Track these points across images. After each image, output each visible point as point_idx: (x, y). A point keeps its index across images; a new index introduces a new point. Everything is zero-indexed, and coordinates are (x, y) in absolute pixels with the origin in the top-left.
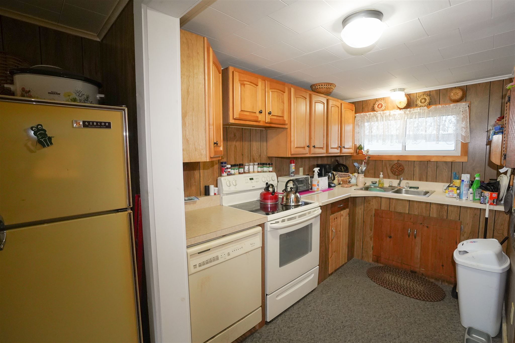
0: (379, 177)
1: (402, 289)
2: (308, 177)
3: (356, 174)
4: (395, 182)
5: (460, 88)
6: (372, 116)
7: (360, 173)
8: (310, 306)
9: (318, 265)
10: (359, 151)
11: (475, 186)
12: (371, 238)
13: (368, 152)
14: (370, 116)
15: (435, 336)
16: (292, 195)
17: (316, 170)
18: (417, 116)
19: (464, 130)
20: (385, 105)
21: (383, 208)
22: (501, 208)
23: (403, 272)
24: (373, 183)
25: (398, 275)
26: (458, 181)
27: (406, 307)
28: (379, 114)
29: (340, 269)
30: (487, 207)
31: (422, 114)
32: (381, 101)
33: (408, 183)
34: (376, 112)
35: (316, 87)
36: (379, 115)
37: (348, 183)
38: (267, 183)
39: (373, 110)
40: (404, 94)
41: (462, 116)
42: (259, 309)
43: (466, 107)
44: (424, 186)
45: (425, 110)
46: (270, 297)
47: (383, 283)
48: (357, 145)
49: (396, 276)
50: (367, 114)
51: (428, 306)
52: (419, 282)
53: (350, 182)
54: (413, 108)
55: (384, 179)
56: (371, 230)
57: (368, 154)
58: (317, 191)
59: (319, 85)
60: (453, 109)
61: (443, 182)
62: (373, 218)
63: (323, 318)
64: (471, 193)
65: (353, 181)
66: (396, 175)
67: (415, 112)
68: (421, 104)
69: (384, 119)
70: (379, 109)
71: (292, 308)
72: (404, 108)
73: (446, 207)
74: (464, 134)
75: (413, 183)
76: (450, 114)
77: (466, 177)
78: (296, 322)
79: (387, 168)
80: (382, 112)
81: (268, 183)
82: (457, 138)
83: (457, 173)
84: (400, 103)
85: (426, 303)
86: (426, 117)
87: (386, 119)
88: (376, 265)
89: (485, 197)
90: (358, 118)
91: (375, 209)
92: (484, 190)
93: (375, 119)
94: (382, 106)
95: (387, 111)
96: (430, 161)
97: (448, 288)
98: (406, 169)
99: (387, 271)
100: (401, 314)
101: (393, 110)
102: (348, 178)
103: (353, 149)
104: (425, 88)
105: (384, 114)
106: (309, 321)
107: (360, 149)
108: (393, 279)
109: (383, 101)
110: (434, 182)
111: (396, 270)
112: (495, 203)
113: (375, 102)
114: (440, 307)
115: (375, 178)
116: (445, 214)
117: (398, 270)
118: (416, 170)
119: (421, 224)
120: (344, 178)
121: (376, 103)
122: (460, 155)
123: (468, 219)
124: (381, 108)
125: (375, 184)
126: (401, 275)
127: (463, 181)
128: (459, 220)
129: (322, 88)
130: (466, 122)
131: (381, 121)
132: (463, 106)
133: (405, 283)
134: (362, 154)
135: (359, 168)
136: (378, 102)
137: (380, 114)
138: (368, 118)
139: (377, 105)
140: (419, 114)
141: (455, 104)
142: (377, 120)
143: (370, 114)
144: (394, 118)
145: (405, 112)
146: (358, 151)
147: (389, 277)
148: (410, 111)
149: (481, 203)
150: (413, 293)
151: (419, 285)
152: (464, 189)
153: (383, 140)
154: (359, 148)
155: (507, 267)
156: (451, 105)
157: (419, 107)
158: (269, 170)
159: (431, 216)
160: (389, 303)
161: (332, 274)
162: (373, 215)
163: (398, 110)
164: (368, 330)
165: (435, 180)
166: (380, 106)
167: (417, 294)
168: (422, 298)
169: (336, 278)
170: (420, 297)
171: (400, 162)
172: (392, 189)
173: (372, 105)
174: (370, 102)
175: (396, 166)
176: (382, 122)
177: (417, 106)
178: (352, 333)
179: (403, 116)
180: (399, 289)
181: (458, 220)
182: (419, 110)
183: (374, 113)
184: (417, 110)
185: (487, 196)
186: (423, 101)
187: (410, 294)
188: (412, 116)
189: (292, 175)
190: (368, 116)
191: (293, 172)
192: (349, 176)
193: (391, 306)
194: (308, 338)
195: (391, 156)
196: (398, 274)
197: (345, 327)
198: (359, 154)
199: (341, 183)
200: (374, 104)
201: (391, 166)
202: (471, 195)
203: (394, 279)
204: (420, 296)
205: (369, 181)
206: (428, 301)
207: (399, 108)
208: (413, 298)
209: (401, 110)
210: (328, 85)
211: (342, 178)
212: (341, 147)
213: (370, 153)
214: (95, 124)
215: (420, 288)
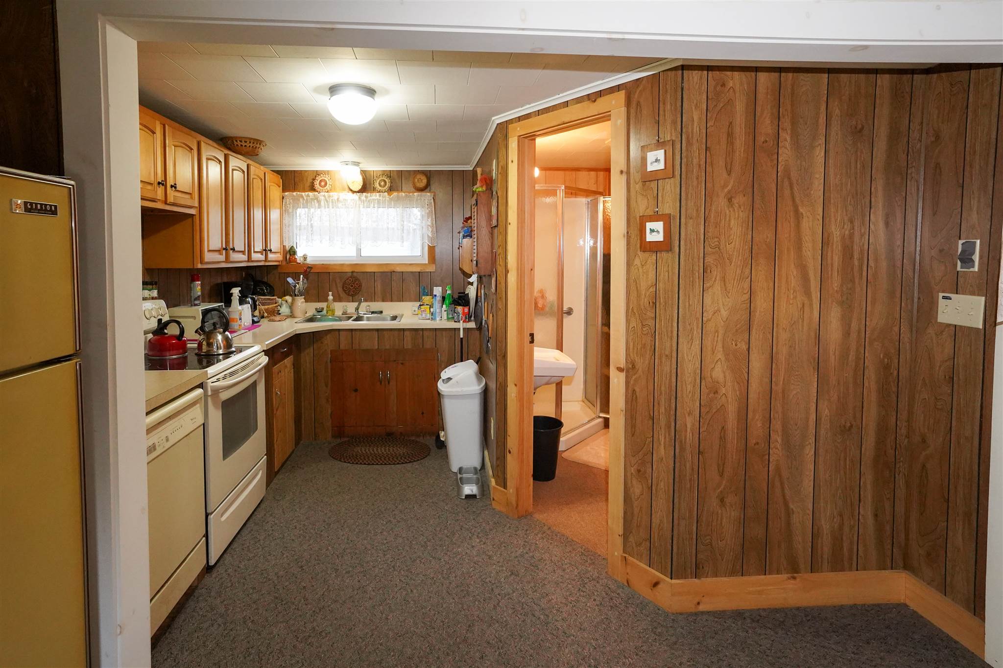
0: (326, 300)
1: (383, 459)
2: (222, 305)
3: (288, 298)
4: (351, 307)
5: (423, 173)
6: (312, 199)
7: (298, 296)
8: (266, 523)
9: (265, 455)
10: (291, 257)
11: (447, 302)
12: (327, 400)
13: (305, 258)
14: (308, 198)
15: (431, 491)
16: (218, 336)
17: (236, 291)
18: (376, 205)
19: (430, 229)
20: (331, 184)
21: (342, 347)
22: (472, 325)
23: (377, 438)
24: (319, 310)
25: (372, 445)
26: (428, 298)
27: (394, 476)
28: (321, 196)
29: (287, 462)
30: (461, 325)
31: (382, 202)
32: (324, 176)
33: (369, 306)
34: (317, 193)
35: (235, 142)
36: (323, 198)
37: (275, 315)
38: (160, 321)
39: (313, 189)
40: (359, 170)
41: (427, 211)
42: (203, 540)
43: (431, 199)
44: (390, 308)
45: (385, 197)
46: (213, 516)
47: (356, 460)
48: (287, 247)
49: (370, 446)
50: (303, 194)
51: (417, 466)
52: (399, 444)
53: (280, 312)
54: (371, 193)
55: (335, 303)
56: (327, 387)
57: (305, 262)
58: (239, 330)
59: (241, 141)
60: (417, 200)
61: (410, 301)
62: (329, 364)
63: (296, 528)
64: (445, 311)
65: (285, 310)
66: (351, 296)
67: (374, 199)
68: (380, 188)
69: (331, 204)
70: (321, 188)
71: (239, 536)
72: (358, 192)
73: (421, 332)
74: (430, 235)
75: (376, 306)
76: (415, 206)
77: (438, 291)
78: (258, 548)
79: (336, 285)
80: (326, 194)
81: (161, 319)
82: (423, 240)
83: (426, 287)
84: (353, 183)
85: (413, 464)
86: (388, 208)
87: (333, 205)
88: (339, 441)
89: (458, 313)
90: (288, 200)
91: (331, 351)
92: (457, 305)
93: (317, 205)
94: (326, 184)
95: (335, 193)
96: (394, 271)
97: (430, 441)
98: (363, 285)
99: (357, 444)
100: (390, 485)
101: (344, 193)
102: (275, 305)
103: (281, 254)
104: (384, 166)
105: (329, 197)
106: (275, 539)
107: (291, 253)
108: (367, 450)
109: (327, 176)
110: (400, 301)
111: (368, 439)
112: (467, 320)
113: (315, 175)
114: (428, 463)
115: (319, 302)
116: (421, 341)
117: (370, 439)
118: (377, 286)
119: (395, 361)
120: (268, 306)
121: (317, 178)
122: (427, 263)
123: (444, 343)
124: (326, 188)
125: (321, 311)
126: (376, 444)
127: (436, 296)
128: (436, 347)
129: (245, 146)
130: (432, 220)
131: (325, 208)
132: (428, 196)
133: (383, 451)
134: (296, 262)
135: (295, 286)
136: (319, 176)
137: (324, 196)
138: (304, 202)
139: (319, 181)
140: (379, 202)
141: (420, 194)
142: (320, 207)
143: (308, 196)
144: (345, 205)
145: (359, 198)
146: (288, 257)
147: (360, 450)
148: (366, 197)
149: (455, 322)
150: (397, 458)
151: (399, 448)
152: (437, 305)
153: (330, 240)
154: (289, 251)
155: (483, 386)
156: (415, 194)
157: (378, 192)
158: (151, 294)
159: (405, 348)
160: (374, 479)
161: (279, 471)
162: (329, 361)
163: (350, 193)
164: (360, 516)
165: (401, 299)
166: (323, 184)
167: (401, 458)
168: (408, 460)
169: (286, 475)
170: (406, 460)
171: (355, 274)
172: (349, 317)
173: (310, 180)
174: (306, 174)
175: (350, 280)
176: (327, 209)
177: (374, 189)
178: (342, 526)
179: (357, 203)
180: (379, 460)
181: (434, 347)
182: (378, 197)
183: (314, 194)
184: (375, 196)
185: (460, 312)
186: (382, 183)
187: (393, 460)
188: (370, 204)
189: (196, 302)
190: (305, 198)
191: (199, 296)
192: (276, 303)
193: (376, 481)
194: (287, 556)
195: (342, 265)
196: (372, 443)
197: (330, 524)
198: (290, 261)
199: (265, 316)
200: (314, 180)
201: (343, 281)
202: (446, 313)
203: (369, 450)
204: (405, 458)
205: (311, 308)
206: (415, 461)
207: (351, 190)
208: (398, 464)
209: (355, 194)
210: (255, 143)
211: (266, 307)
212: (266, 251)
213: (309, 261)
214: (39, 206)
215: (401, 450)
